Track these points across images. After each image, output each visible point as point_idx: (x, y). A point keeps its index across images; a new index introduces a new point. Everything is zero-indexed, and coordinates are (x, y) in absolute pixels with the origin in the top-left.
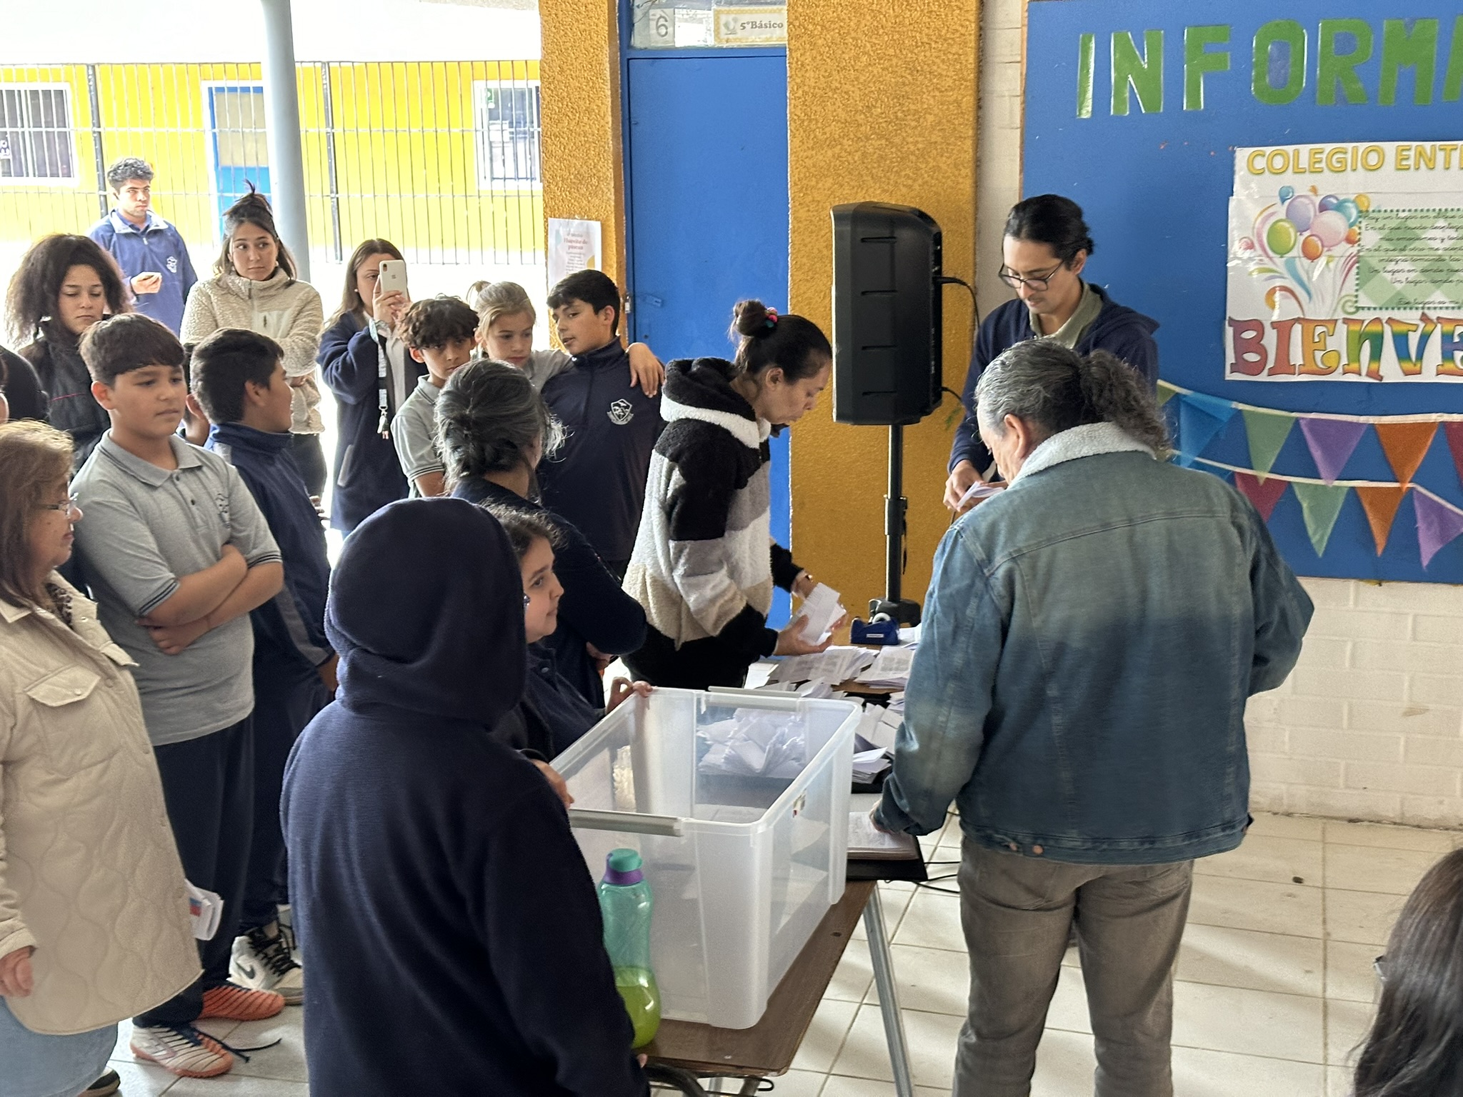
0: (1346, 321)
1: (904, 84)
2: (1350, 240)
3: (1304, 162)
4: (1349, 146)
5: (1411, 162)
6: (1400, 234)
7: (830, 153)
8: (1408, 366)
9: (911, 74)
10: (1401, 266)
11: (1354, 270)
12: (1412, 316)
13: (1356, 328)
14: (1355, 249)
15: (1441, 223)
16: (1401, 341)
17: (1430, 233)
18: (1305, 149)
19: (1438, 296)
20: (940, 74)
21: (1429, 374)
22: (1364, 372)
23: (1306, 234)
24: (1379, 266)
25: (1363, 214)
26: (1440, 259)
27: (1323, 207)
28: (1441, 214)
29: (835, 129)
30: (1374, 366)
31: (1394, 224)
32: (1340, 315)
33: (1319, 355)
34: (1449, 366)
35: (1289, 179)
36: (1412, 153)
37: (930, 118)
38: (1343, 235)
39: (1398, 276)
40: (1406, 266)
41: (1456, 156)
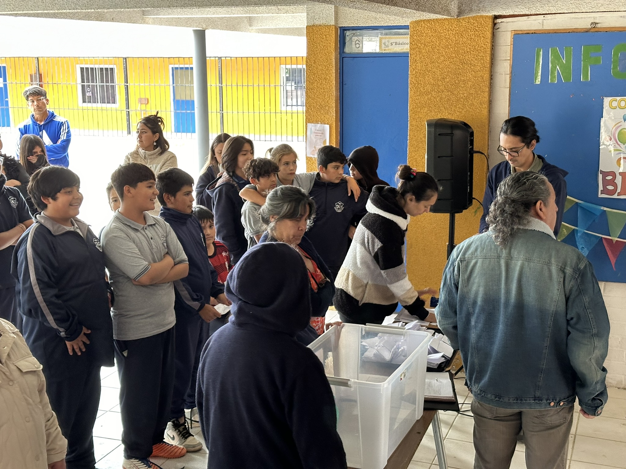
1: (459, 69)
7: (426, 98)
9: (462, 65)
20: (475, 65)
29: (429, 87)
37: (470, 83)
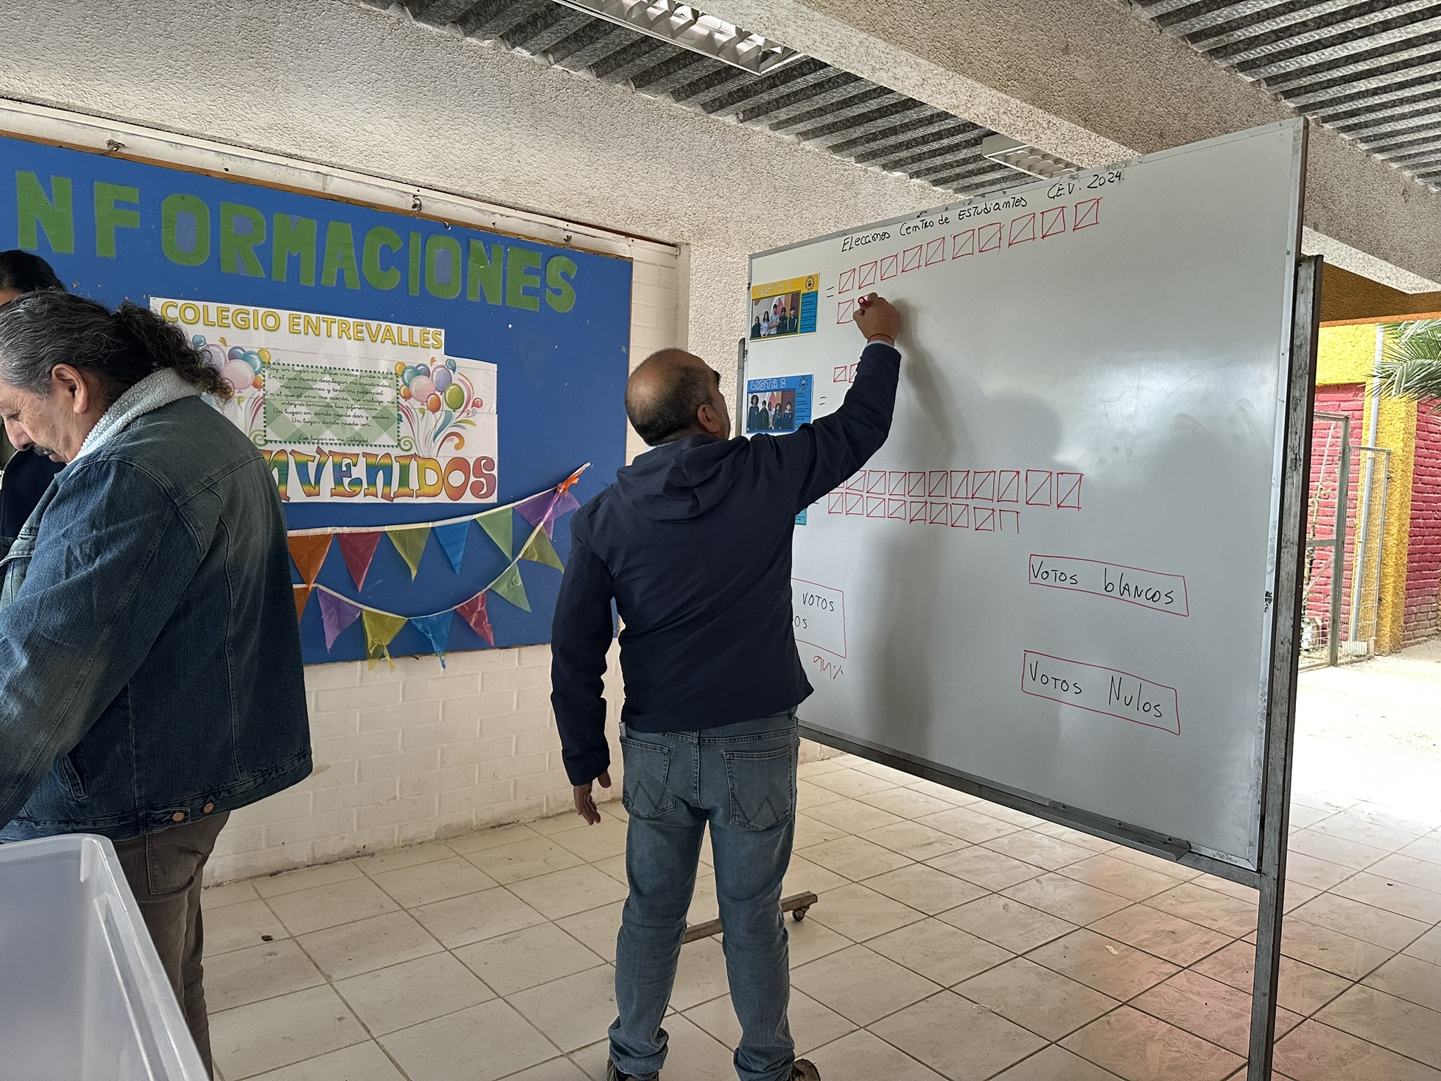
2: (256, 386)
3: (213, 317)
4: (251, 309)
5: (301, 328)
6: (296, 384)
8: (309, 489)
10: (299, 409)
11: (262, 410)
12: (309, 449)
14: (261, 393)
15: (327, 378)
16: (302, 468)
17: (320, 385)
18: (213, 306)
19: (328, 434)
21: (325, 497)
24: (281, 408)
25: (265, 365)
26: (329, 406)
28: (326, 371)
31: (292, 375)
34: (340, 489)
35: (201, 329)
36: (301, 321)
38: (251, 380)
39: (297, 417)
40: (304, 409)
41: (335, 327)
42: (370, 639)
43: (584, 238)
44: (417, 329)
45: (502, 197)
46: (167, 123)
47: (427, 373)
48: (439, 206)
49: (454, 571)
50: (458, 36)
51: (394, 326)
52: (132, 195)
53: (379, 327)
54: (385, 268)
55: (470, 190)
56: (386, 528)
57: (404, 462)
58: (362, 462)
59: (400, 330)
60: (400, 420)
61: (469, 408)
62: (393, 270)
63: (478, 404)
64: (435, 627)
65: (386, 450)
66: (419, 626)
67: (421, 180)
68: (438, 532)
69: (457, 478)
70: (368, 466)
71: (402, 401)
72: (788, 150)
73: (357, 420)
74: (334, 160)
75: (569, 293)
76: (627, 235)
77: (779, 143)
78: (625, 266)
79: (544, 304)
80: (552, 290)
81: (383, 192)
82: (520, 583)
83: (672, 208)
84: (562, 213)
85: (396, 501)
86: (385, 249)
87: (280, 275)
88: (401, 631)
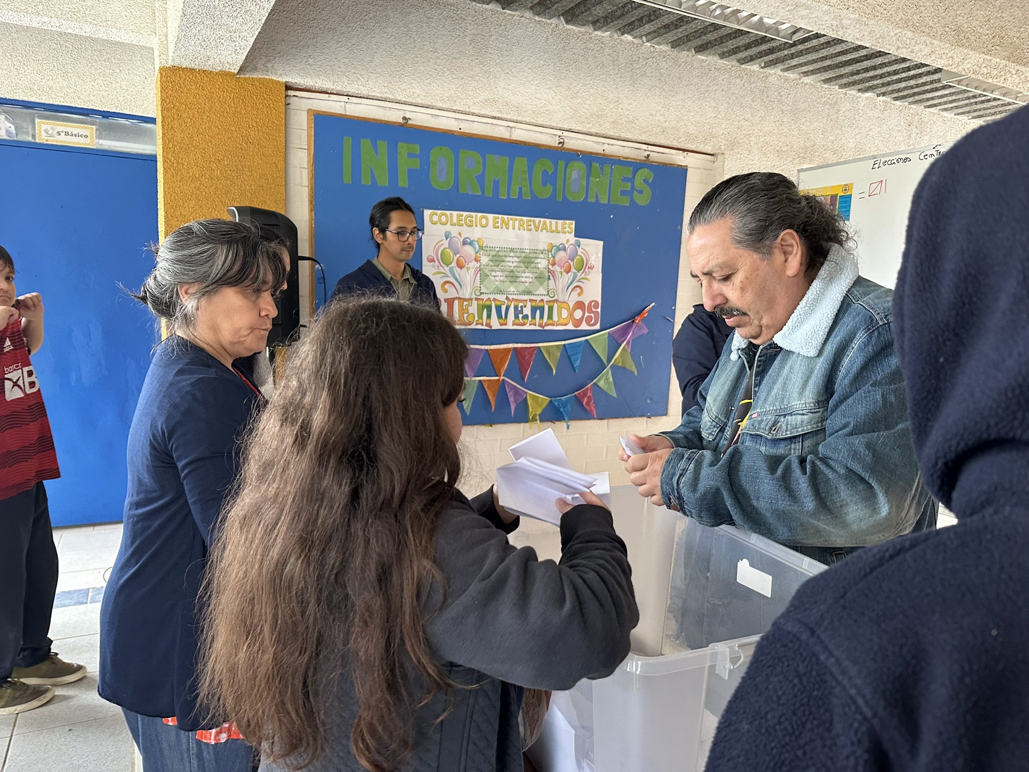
0: (476, 299)
2: (476, 260)
3: (455, 220)
4: (474, 214)
5: (499, 225)
6: (496, 258)
8: (502, 321)
10: (497, 274)
11: (479, 275)
12: (502, 298)
13: (481, 302)
14: (479, 264)
15: (512, 254)
16: (498, 309)
17: (508, 259)
18: (455, 213)
19: (512, 289)
21: (510, 326)
22: (484, 324)
23: (458, 255)
24: (488, 273)
25: (481, 248)
26: (512, 271)
27: (464, 243)
28: (512, 250)
29: (196, 171)
30: (488, 321)
31: (494, 253)
32: (474, 296)
33: (465, 315)
34: (517, 321)
35: (448, 227)
36: (499, 220)
38: (473, 257)
39: (497, 278)
40: (499, 274)
41: (517, 223)
42: (530, 410)
43: (658, 156)
44: (560, 222)
45: (611, 133)
46: (434, 104)
47: (565, 249)
48: (575, 142)
49: (575, 371)
50: (590, 31)
51: (548, 221)
52: (416, 148)
53: (540, 221)
54: (544, 185)
55: (593, 131)
56: (540, 345)
57: (551, 304)
58: (529, 305)
59: (551, 222)
60: (549, 279)
61: (586, 270)
62: (548, 185)
63: (591, 268)
64: (564, 404)
65: (541, 297)
66: (556, 404)
67: (566, 127)
68: (567, 346)
69: (578, 314)
70: (532, 308)
71: (550, 267)
72: (792, 84)
73: (527, 280)
74: (519, 119)
75: (648, 191)
76: (684, 150)
77: (787, 80)
78: (683, 171)
79: (632, 201)
80: (637, 191)
81: (542, 135)
82: (611, 380)
83: (715, 131)
84: (647, 140)
85: (546, 328)
86: (545, 172)
87: (489, 193)
88: (547, 406)
